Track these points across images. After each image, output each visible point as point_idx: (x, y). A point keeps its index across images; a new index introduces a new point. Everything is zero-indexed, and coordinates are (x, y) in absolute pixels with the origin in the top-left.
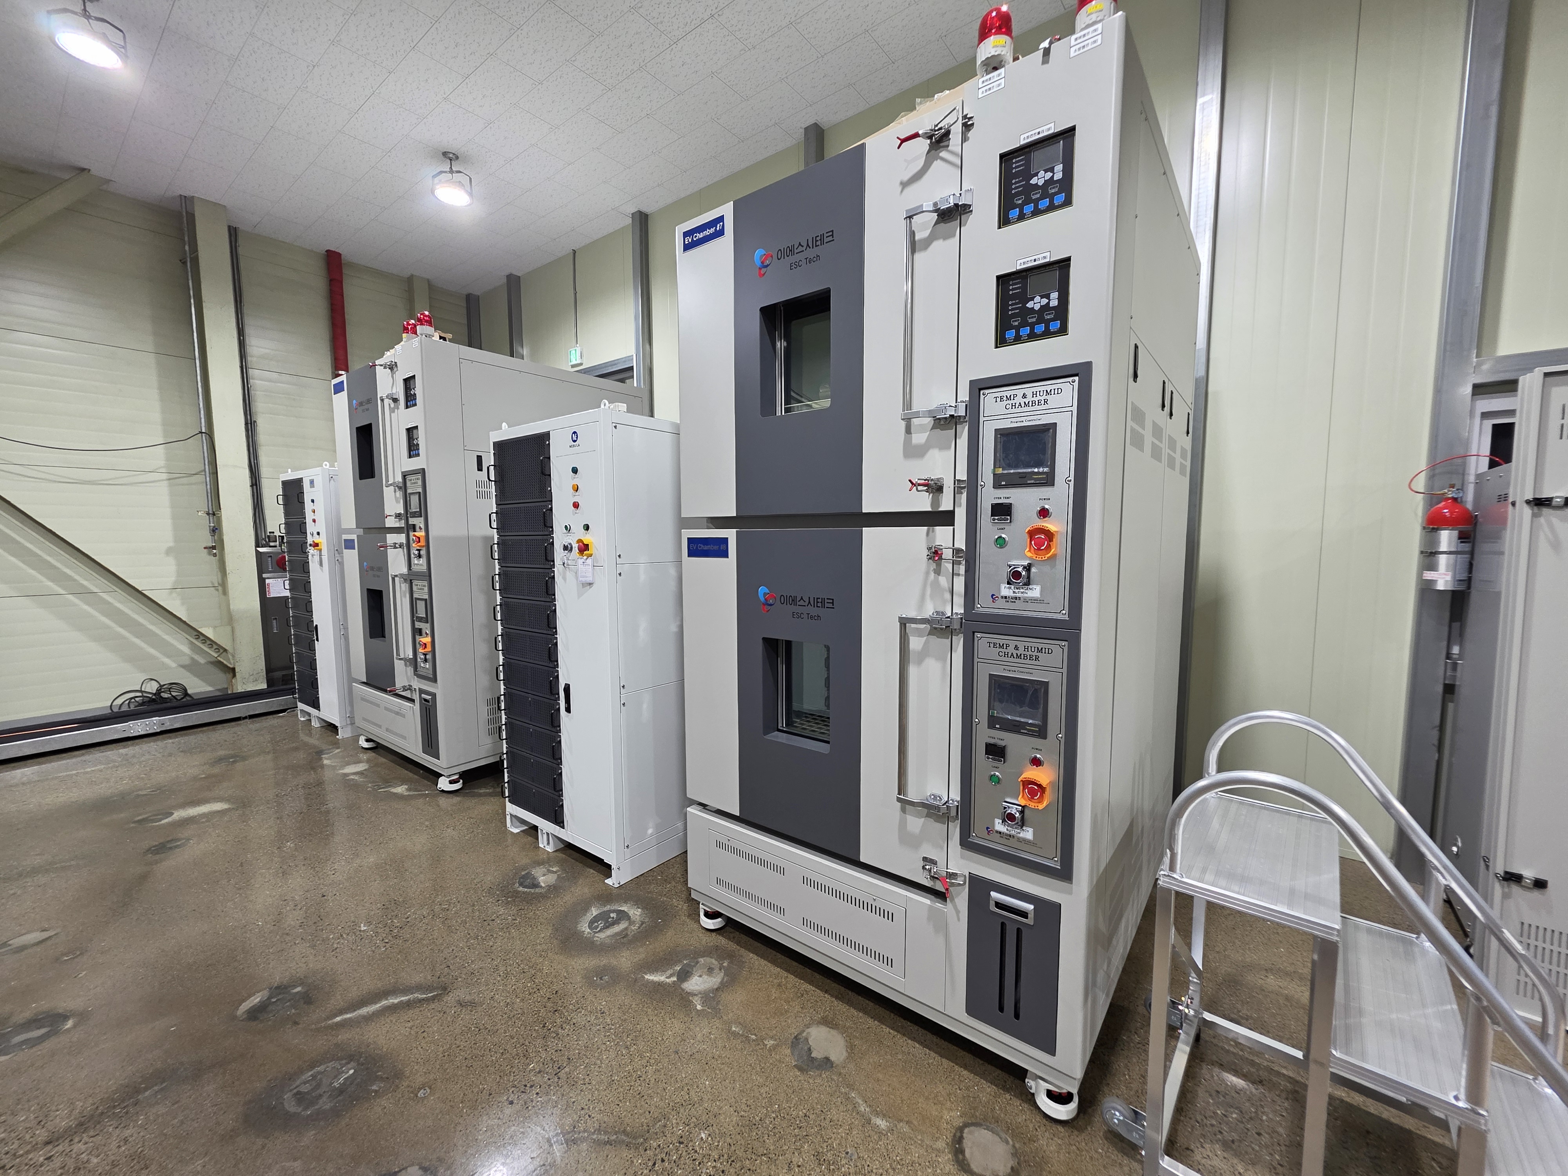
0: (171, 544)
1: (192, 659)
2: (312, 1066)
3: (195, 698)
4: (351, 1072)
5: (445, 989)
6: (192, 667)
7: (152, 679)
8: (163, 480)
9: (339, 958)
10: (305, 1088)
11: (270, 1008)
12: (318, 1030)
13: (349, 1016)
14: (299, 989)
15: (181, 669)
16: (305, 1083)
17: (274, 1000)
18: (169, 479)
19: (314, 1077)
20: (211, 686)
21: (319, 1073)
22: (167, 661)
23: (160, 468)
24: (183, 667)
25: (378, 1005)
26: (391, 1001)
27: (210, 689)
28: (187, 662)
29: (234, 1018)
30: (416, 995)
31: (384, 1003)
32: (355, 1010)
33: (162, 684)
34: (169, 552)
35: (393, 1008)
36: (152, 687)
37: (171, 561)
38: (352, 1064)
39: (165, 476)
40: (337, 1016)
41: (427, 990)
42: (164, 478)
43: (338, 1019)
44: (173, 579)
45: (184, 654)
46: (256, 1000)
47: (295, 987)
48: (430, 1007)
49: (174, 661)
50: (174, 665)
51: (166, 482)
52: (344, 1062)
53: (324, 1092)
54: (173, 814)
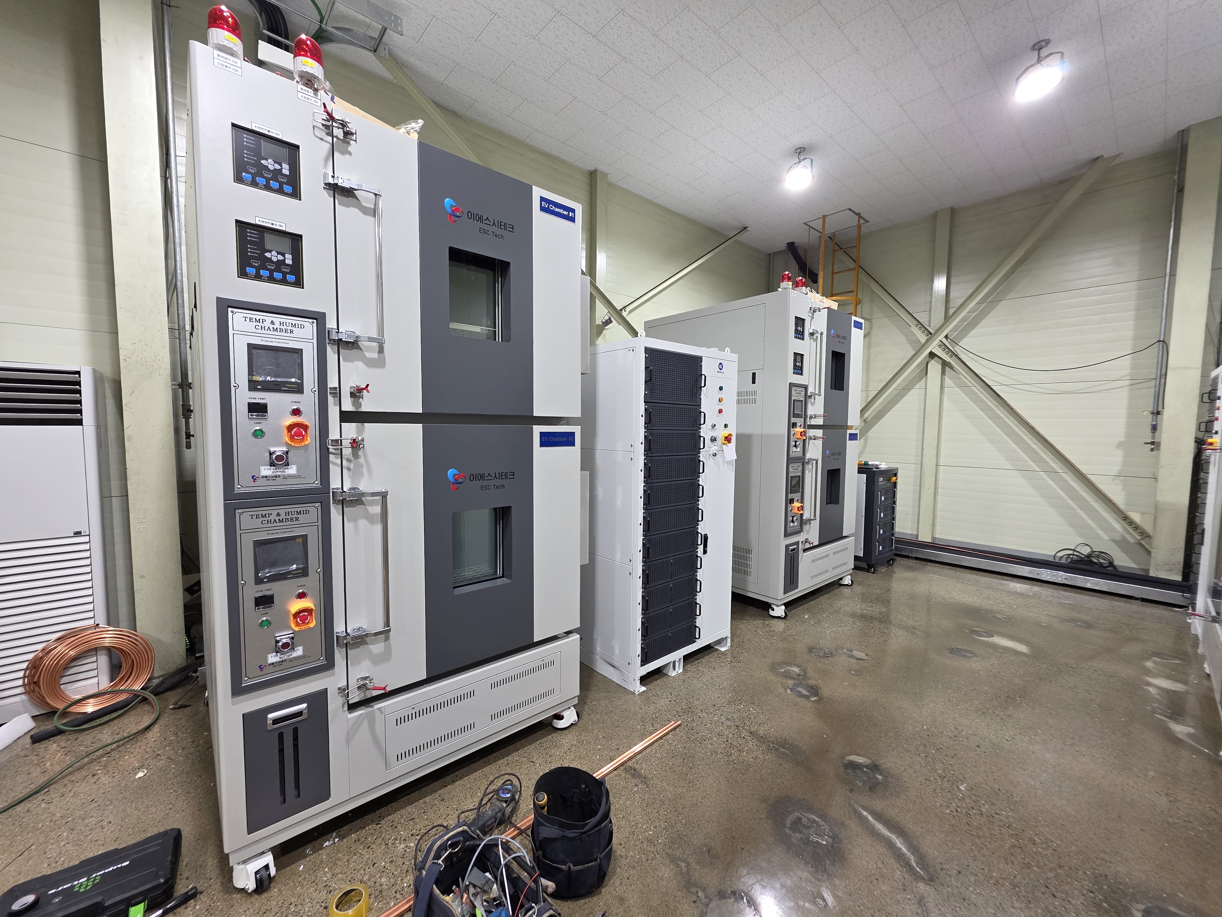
0: (1122, 439)
1: (1123, 537)
2: (821, 816)
3: (1120, 570)
4: (824, 843)
5: (931, 880)
6: (1121, 543)
7: (1087, 545)
8: (1125, 386)
9: (921, 786)
10: (804, 821)
11: (858, 771)
12: (850, 805)
13: (870, 818)
14: (880, 777)
15: (1112, 543)
16: (808, 819)
17: (865, 770)
18: (1131, 385)
19: (814, 821)
20: (1137, 564)
21: (818, 824)
22: (1101, 533)
23: (1125, 376)
24: (1114, 541)
25: (889, 834)
26: (897, 841)
27: (1133, 565)
28: (1118, 538)
29: (843, 757)
30: (912, 858)
31: (893, 837)
32: (877, 820)
33: (1094, 550)
34: (1119, 445)
35: (891, 845)
36: (1086, 551)
37: (1120, 452)
38: (830, 840)
39: (1127, 383)
40: (867, 812)
41: (923, 865)
42: (1127, 384)
43: (865, 813)
44: (1118, 468)
45: (1118, 532)
46: (860, 760)
47: (881, 774)
48: (905, 875)
49: (1108, 535)
50: (1106, 537)
51: (1127, 388)
52: (830, 833)
53: (804, 834)
54: (993, 636)
